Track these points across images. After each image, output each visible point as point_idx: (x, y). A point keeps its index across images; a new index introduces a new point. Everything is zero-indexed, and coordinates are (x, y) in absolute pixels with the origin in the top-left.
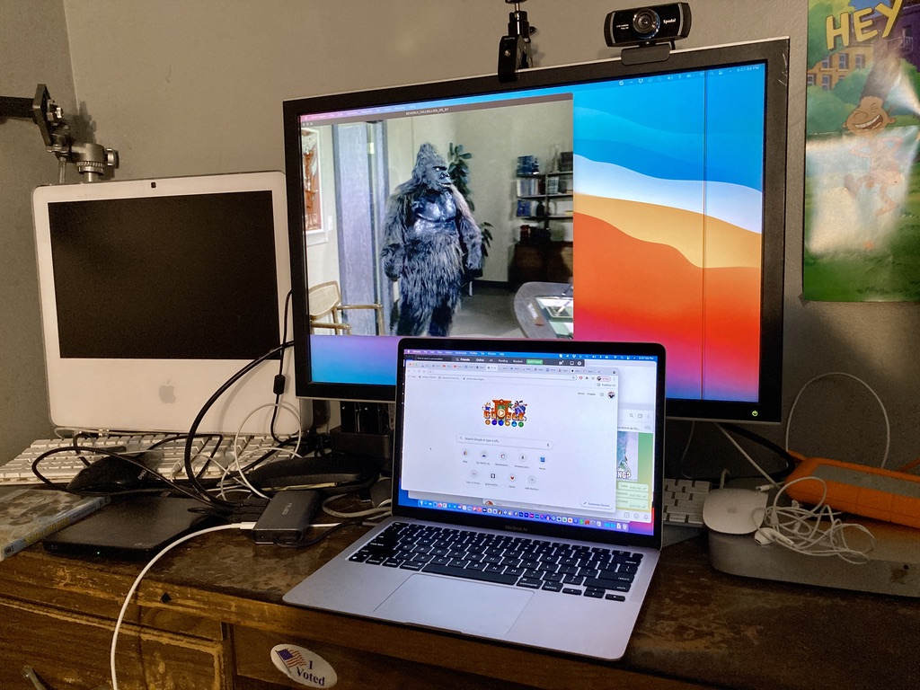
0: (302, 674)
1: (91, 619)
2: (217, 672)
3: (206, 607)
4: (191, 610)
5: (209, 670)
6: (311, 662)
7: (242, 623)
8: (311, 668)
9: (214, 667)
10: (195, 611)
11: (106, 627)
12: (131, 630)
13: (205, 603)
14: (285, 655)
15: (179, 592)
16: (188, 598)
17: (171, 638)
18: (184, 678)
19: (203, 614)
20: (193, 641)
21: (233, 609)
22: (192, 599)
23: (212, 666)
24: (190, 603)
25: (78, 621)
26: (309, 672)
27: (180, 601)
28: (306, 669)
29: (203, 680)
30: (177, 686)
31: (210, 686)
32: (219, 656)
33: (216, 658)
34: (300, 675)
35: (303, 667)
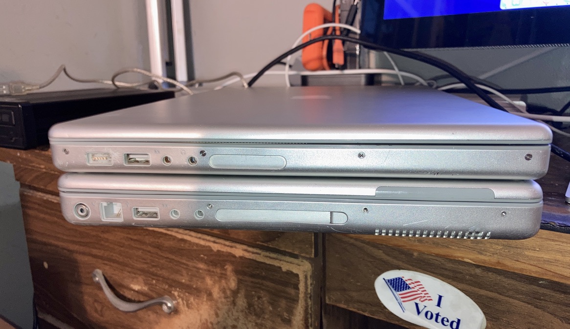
0: (423, 314)
2: (301, 295)
5: (292, 291)
6: (440, 297)
8: (439, 305)
12: (200, 238)
14: (398, 285)
17: (246, 250)
20: (272, 255)
28: (432, 308)
29: (283, 303)
30: (250, 305)
31: (290, 311)
32: (306, 277)
33: (301, 277)
34: (419, 313)
35: (426, 303)
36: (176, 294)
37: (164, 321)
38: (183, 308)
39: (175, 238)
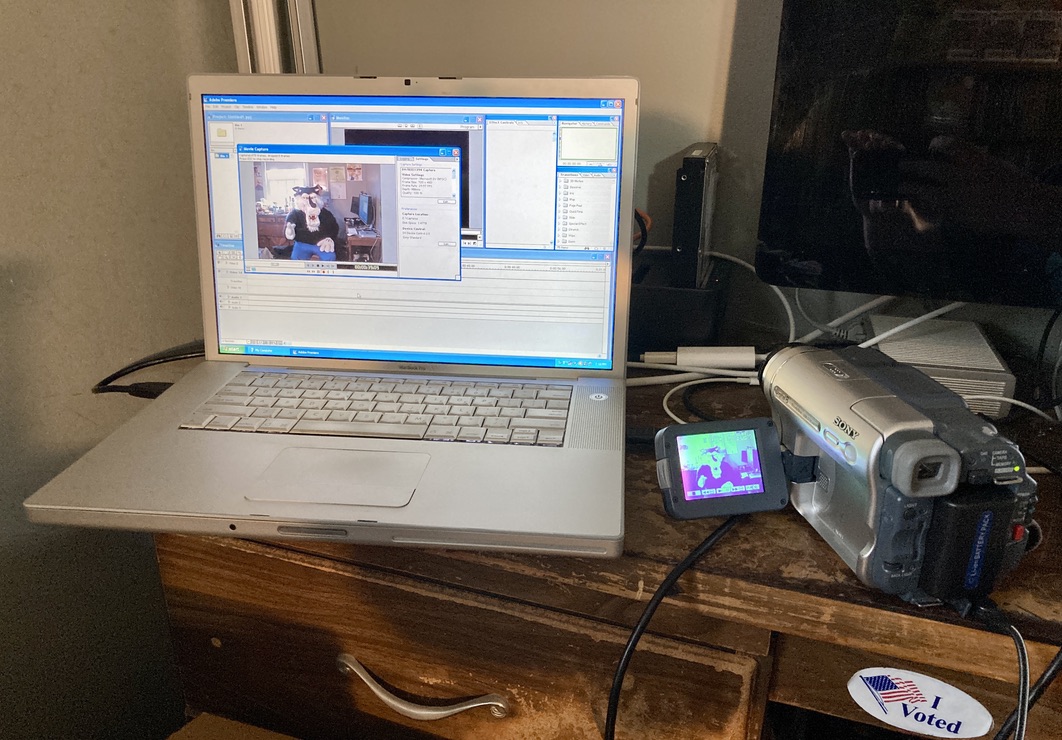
0: (912, 716)
1: (480, 598)
2: (743, 700)
5: (729, 695)
6: (938, 699)
8: (935, 706)
9: (739, 692)
10: (735, 614)
14: (880, 684)
15: (705, 583)
16: (724, 594)
17: (653, 643)
18: (672, 701)
21: (826, 619)
22: (730, 595)
23: (737, 690)
24: (727, 601)
26: (929, 713)
27: (702, 596)
29: (712, 708)
30: (654, 709)
31: (724, 718)
33: (745, 678)
34: (906, 714)
35: (918, 705)
36: (515, 691)
38: (526, 709)
39: (519, 620)
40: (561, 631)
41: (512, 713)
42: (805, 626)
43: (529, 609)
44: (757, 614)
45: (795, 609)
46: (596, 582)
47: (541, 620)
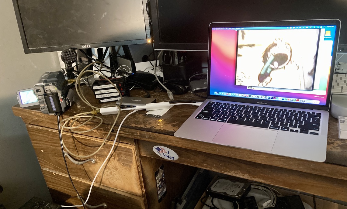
0: (165, 156)
1: (85, 136)
2: (134, 154)
3: (128, 134)
4: (122, 135)
5: (131, 154)
6: (168, 152)
7: (142, 139)
8: (168, 154)
10: (124, 135)
11: (91, 139)
12: (100, 140)
13: (127, 132)
14: (158, 149)
18: (122, 156)
19: (127, 136)
20: (123, 144)
21: (138, 134)
25: (81, 137)
26: (168, 155)
28: (167, 154)
29: (129, 157)
30: (119, 159)
31: (132, 159)
32: (134, 150)
33: (133, 150)
34: (164, 156)
35: (165, 153)
36: (95, 157)
37: (92, 165)
38: (98, 161)
39: (92, 141)
40: (100, 142)
41: (96, 162)
42: (135, 136)
43: (94, 138)
44: (127, 135)
45: (133, 133)
46: (100, 130)
47: (96, 140)
